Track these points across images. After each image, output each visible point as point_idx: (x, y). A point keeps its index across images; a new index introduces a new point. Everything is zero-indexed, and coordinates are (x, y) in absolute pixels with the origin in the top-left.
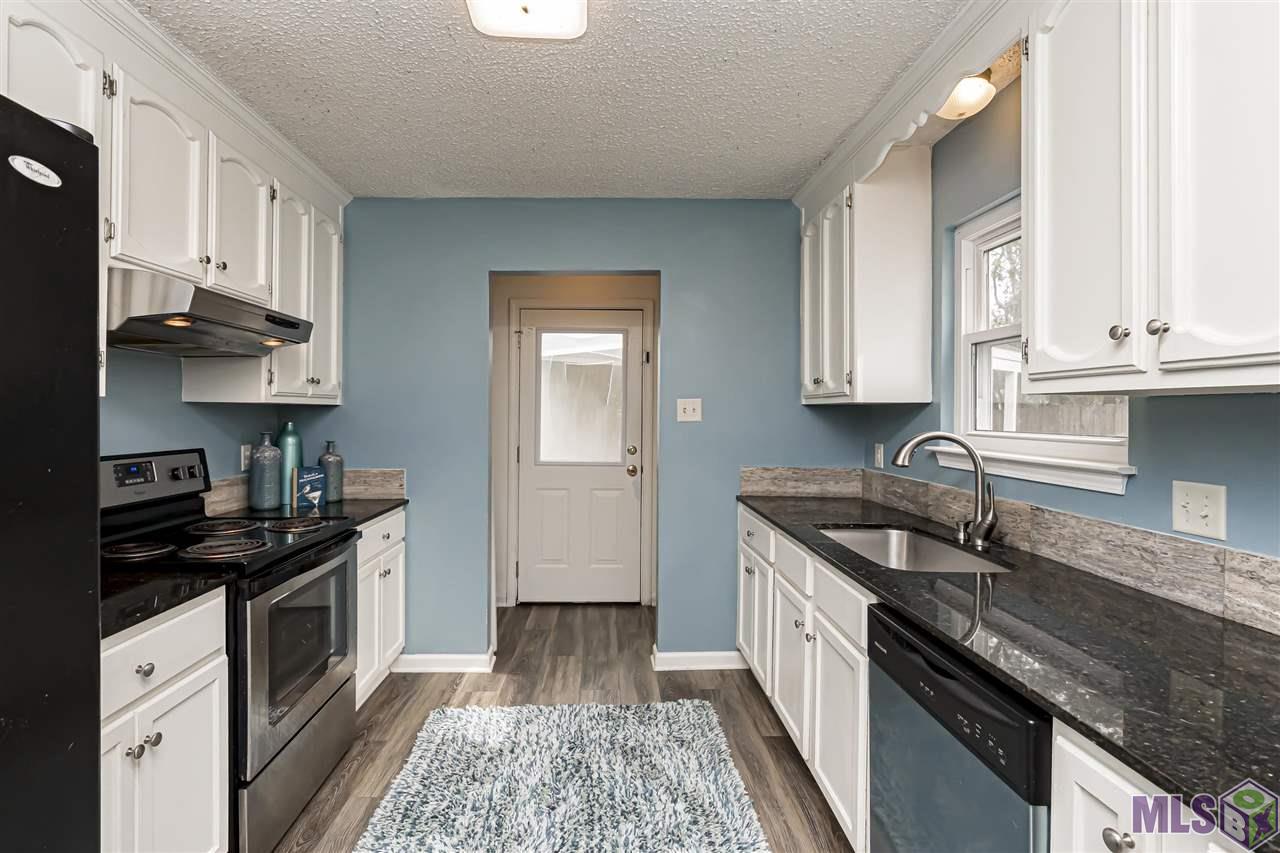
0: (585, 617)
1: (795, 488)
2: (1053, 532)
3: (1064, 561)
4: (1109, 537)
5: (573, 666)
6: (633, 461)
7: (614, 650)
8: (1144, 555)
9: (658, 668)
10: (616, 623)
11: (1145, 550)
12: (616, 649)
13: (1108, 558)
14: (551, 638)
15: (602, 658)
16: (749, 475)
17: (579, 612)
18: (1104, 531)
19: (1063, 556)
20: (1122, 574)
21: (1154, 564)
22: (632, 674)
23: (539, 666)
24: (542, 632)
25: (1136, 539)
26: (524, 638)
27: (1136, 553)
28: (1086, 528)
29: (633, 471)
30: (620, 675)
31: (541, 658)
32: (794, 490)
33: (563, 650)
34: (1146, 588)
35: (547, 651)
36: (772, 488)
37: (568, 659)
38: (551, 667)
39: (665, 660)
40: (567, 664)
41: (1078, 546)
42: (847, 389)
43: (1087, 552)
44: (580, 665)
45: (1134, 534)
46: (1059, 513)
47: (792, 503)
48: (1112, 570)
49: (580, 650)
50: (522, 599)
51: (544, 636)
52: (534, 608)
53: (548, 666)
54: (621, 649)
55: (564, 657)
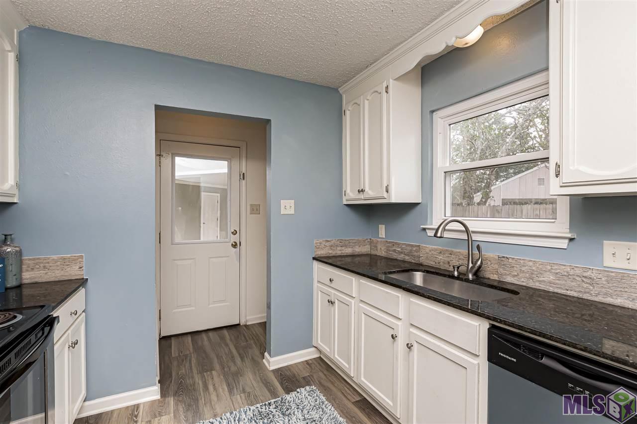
0: (208, 338)
1: (341, 250)
2: (515, 269)
3: (524, 284)
4: (558, 271)
5: (216, 378)
6: (234, 239)
7: (238, 360)
8: (584, 279)
9: (272, 368)
10: (231, 340)
11: (585, 277)
12: (239, 359)
13: (557, 281)
14: (194, 361)
15: (233, 369)
16: (319, 245)
17: (204, 335)
18: (553, 267)
19: (523, 282)
20: (567, 290)
21: (591, 284)
22: (257, 375)
23: (194, 385)
24: (186, 356)
25: (578, 272)
26: (175, 363)
27: (578, 278)
28: (541, 267)
29: (235, 246)
30: (249, 379)
31: (193, 377)
32: (340, 252)
33: (205, 367)
34: (586, 296)
35: (195, 371)
36: (330, 252)
37: (211, 374)
38: (203, 382)
39: (274, 362)
40: (213, 378)
41: (534, 276)
42: (385, 195)
43: (540, 279)
44: (222, 377)
45: (576, 269)
46: (520, 259)
47: (340, 259)
48: (560, 288)
49: (217, 366)
50: (163, 334)
51: (189, 358)
52: (173, 338)
53: (200, 383)
54: (242, 358)
55: (209, 373)
